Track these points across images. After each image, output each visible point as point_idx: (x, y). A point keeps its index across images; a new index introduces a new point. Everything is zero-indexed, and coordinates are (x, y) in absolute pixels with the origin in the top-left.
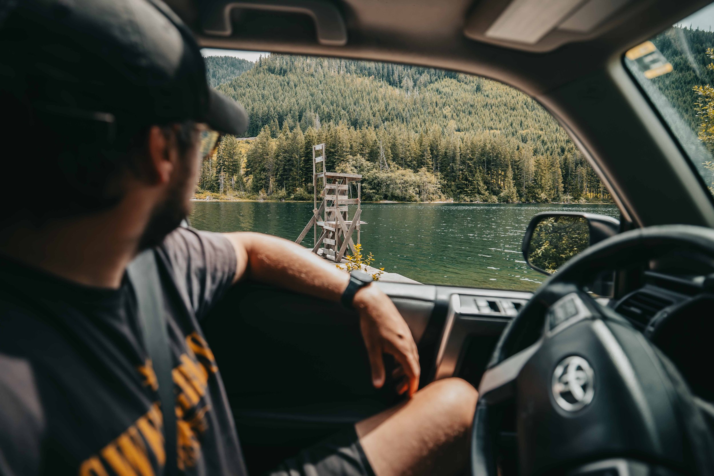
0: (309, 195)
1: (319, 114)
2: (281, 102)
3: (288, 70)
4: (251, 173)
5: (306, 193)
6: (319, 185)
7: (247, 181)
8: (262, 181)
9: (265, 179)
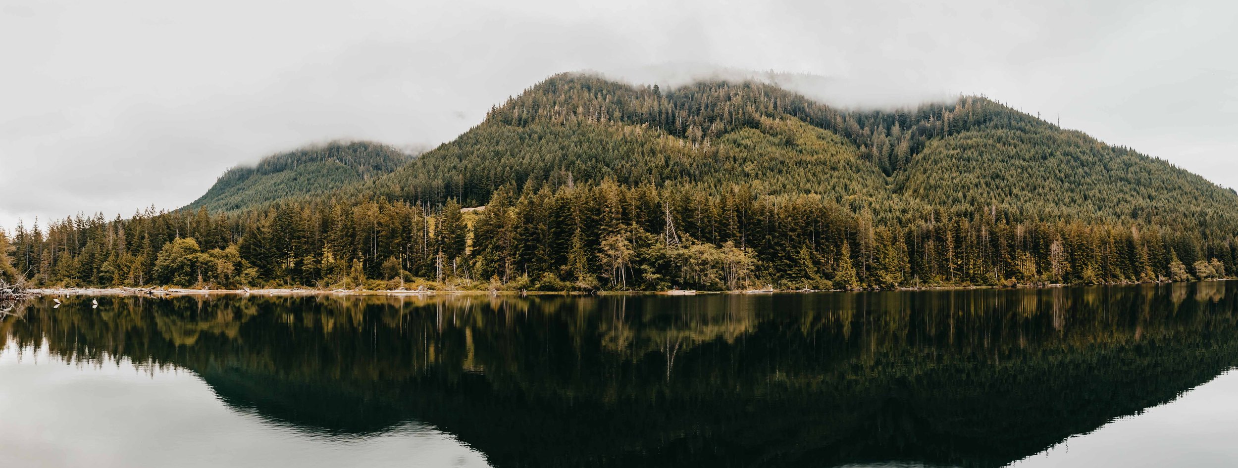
0: (562, 283)
1: (572, 172)
2: (521, 160)
3: (530, 120)
4: (479, 254)
5: (558, 280)
6: (577, 268)
7: (474, 264)
8: (495, 264)
9: (498, 261)
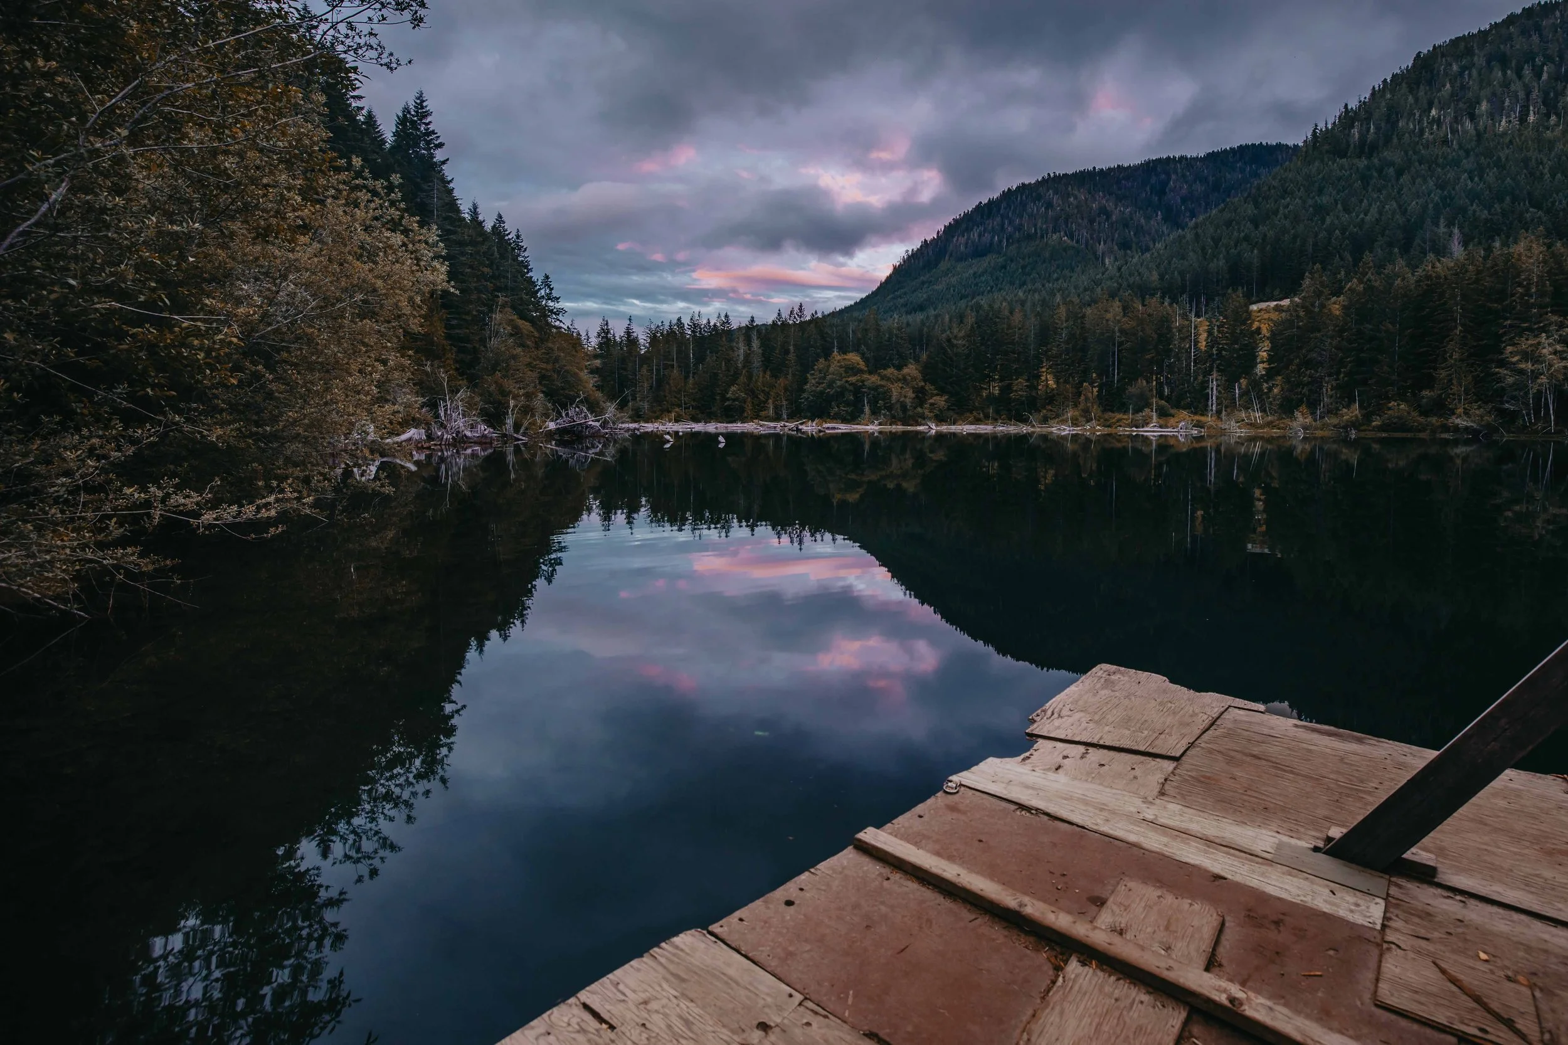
0: (1422, 419)
1: (1461, 228)
2: (1362, 216)
4: (1278, 374)
5: (1415, 414)
6: (1454, 394)
7: (1270, 389)
8: (1303, 388)
9: (1309, 383)
